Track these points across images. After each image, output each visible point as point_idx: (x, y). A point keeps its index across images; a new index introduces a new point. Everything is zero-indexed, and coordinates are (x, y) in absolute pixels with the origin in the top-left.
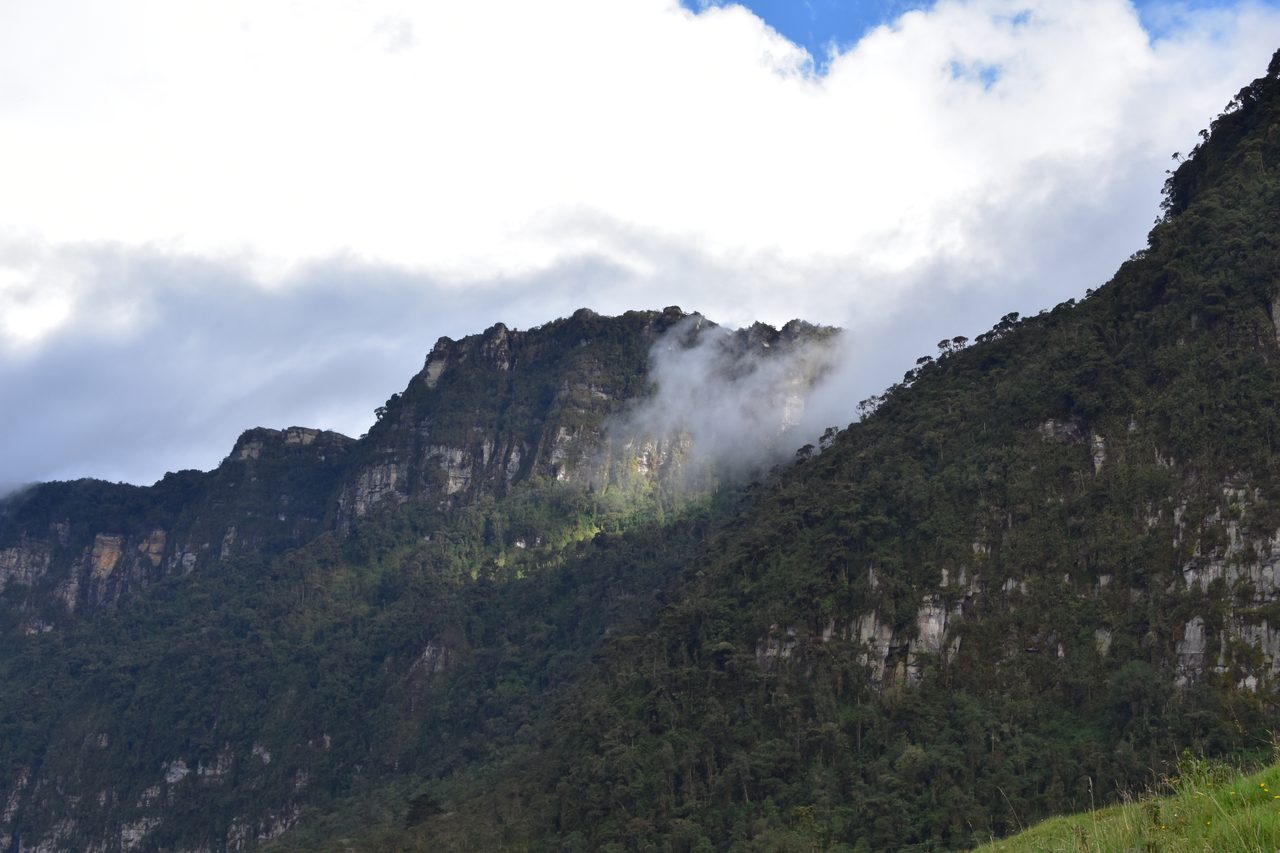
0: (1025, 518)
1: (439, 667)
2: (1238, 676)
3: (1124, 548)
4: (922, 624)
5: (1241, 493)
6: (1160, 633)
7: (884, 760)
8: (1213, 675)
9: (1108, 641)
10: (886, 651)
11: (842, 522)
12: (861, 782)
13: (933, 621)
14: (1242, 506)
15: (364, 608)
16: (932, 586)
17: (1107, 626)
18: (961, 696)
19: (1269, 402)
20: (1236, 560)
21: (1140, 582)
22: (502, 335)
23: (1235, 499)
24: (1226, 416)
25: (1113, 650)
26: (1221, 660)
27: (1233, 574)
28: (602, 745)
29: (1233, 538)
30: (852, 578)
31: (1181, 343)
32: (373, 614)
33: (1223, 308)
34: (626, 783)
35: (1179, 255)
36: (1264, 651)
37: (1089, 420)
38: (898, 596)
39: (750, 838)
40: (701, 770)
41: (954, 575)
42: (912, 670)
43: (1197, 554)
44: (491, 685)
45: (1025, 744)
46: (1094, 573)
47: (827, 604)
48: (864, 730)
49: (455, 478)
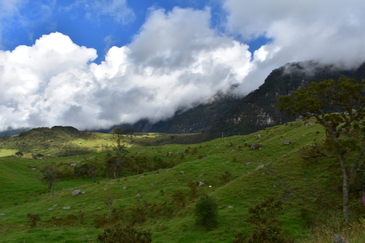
0: (247, 111)
2: (261, 124)
3: (254, 113)
5: (262, 109)
10: (236, 121)
13: (239, 119)
16: (239, 116)
18: (241, 125)
19: (265, 102)
20: (261, 115)
21: (254, 116)
24: (262, 103)
25: (252, 121)
26: (259, 122)
30: (233, 115)
31: (259, 97)
33: (262, 94)
37: (252, 103)
45: (244, 129)
46: (251, 115)
47: (231, 117)
48: (233, 127)
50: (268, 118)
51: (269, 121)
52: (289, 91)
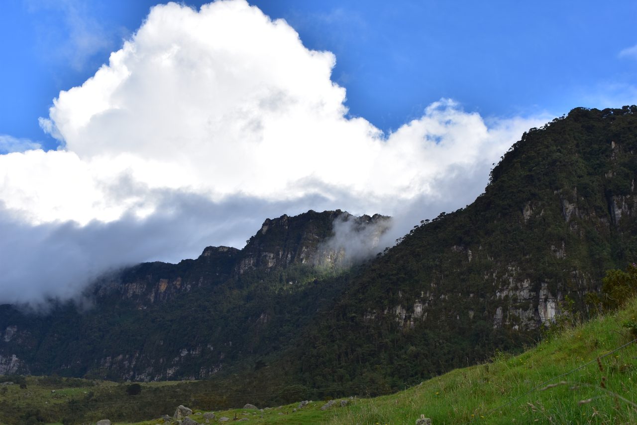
0: (447, 276)
1: (265, 321)
2: (513, 325)
3: (478, 285)
4: (415, 309)
5: (514, 268)
6: (489, 312)
7: (403, 351)
8: (505, 325)
9: (473, 314)
10: (404, 317)
11: (392, 277)
12: (396, 358)
13: (419, 308)
14: (514, 273)
15: (243, 302)
16: (418, 297)
17: (472, 309)
18: (427, 331)
19: (522, 240)
20: (512, 289)
21: (483, 296)
22: (286, 218)
23: (512, 270)
24: (509, 245)
25: (474, 317)
26: (507, 320)
27: (511, 294)
28: (316, 346)
29: (511, 282)
30: (393, 294)
31: (495, 222)
32: (245, 304)
33: (508, 211)
34: (323, 357)
35: (495, 195)
36: (521, 317)
37: (467, 245)
38: (408, 300)
39: (361, 375)
40: (347, 354)
41: (425, 293)
42: (412, 323)
43: (500, 287)
44: (281, 326)
45: (447, 346)
46: (468, 293)
47: (386, 302)
48: (397, 341)
49: (271, 262)
50: (546, 300)
51: (550, 312)
52: (615, 198)
